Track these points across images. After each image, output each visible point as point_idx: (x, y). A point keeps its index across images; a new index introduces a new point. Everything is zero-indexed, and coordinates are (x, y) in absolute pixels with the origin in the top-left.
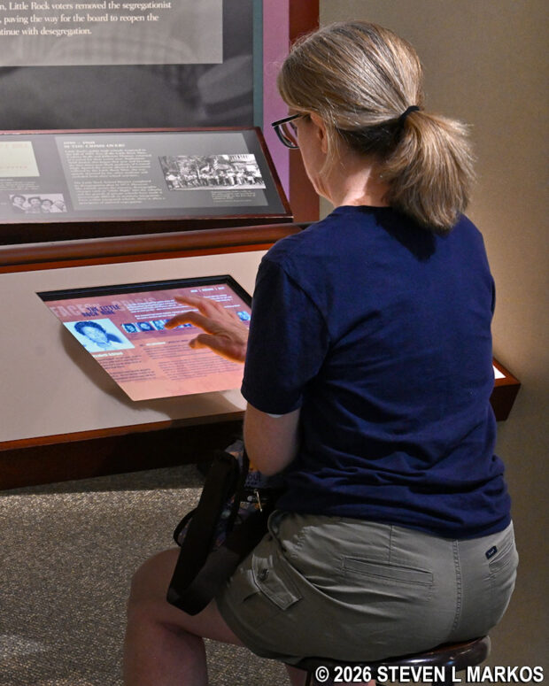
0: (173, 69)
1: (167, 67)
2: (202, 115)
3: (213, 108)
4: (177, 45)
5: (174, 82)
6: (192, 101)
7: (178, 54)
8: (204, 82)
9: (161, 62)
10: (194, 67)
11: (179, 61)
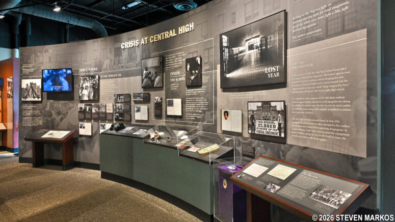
0: (350, 157)
1: (348, 155)
2: (359, 175)
3: (363, 173)
4: (351, 149)
5: (350, 161)
6: (356, 169)
7: (352, 152)
8: (360, 163)
9: (346, 154)
10: (357, 157)
11: (352, 155)
